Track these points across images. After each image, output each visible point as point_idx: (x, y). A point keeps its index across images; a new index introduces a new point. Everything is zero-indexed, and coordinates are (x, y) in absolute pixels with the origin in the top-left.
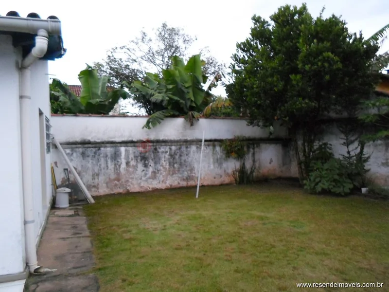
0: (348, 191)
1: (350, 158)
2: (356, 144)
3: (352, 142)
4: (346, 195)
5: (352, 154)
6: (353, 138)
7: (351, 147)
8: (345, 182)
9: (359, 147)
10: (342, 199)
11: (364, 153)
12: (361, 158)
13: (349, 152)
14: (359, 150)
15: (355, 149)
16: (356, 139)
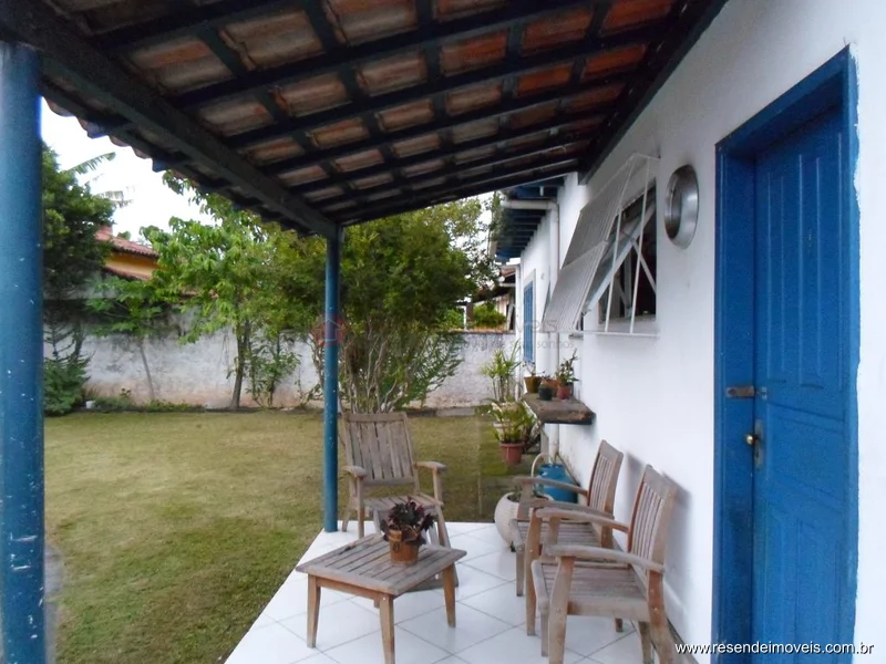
0: (69, 407)
1: (58, 361)
2: (69, 340)
3: (62, 337)
4: (67, 413)
5: (62, 355)
6: (64, 332)
7: (60, 346)
8: (62, 396)
9: (74, 345)
10: (62, 418)
11: (81, 353)
12: (76, 361)
13: (55, 353)
14: (73, 349)
15: (65, 348)
16: (69, 333)
